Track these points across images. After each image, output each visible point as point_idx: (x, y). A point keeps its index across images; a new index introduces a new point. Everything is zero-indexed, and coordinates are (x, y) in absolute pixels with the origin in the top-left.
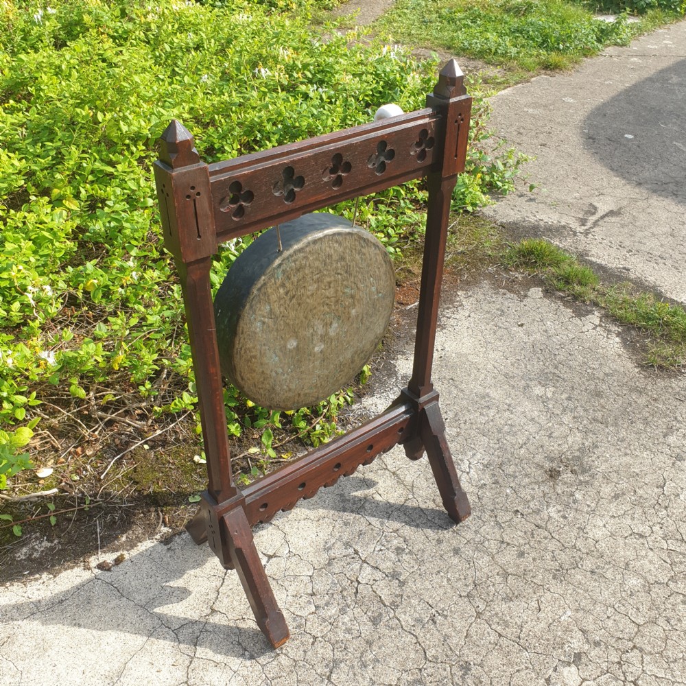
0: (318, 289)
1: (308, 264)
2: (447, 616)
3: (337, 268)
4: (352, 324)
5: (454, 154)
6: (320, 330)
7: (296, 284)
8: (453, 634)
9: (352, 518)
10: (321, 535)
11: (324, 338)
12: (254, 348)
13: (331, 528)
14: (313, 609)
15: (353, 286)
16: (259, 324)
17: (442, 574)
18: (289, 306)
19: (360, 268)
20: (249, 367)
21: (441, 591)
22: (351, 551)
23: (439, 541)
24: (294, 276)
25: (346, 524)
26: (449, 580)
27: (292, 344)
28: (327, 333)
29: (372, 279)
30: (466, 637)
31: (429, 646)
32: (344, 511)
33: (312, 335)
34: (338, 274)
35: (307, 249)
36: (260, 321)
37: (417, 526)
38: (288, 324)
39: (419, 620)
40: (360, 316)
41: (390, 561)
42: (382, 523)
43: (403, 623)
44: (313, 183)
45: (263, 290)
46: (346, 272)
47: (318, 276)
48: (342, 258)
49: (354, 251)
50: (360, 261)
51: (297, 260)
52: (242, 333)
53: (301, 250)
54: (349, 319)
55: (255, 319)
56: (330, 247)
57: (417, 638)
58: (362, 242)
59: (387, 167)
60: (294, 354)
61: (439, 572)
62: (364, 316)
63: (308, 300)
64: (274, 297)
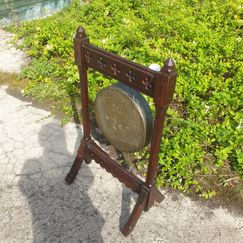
0: (116, 107)
1: (114, 96)
2: (80, 230)
3: (122, 106)
4: (126, 131)
6: (116, 122)
7: (110, 99)
8: (72, 232)
9: (120, 198)
10: (111, 190)
14: (82, 191)
15: (127, 118)
16: (99, 102)
17: (98, 229)
18: (107, 104)
19: (130, 114)
21: (90, 228)
22: (105, 199)
23: (114, 228)
24: (110, 96)
25: (117, 196)
26: (96, 231)
27: (107, 118)
28: (118, 126)
29: (134, 122)
30: (71, 236)
31: (68, 224)
32: (123, 195)
33: (113, 121)
34: (123, 109)
37: (120, 220)
38: (106, 110)
39: (78, 221)
40: (129, 131)
41: (102, 211)
42: (119, 208)
43: (76, 216)
44: (108, 67)
48: (125, 105)
49: (129, 106)
54: (125, 128)
57: (70, 221)
59: (133, 81)
61: (99, 227)
62: (130, 133)
63: (113, 108)
64: (104, 97)
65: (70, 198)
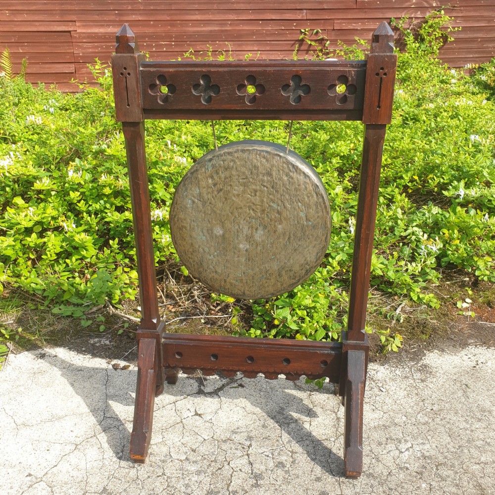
0: (244, 192)
1: (235, 167)
3: (263, 181)
4: (278, 238)
5: (377, 104)
6: (246, 230)
7: (223, 180)
9: (272, 426)
11: (249, 239)
12: (185, 220)
13: (251, 423)
15: (280, 202)
16: (190, 201)
18: (216, 196)
19: (287, 189)
20: (180, 234)
22: (248, 443)
23: (318, 479)
24: (222, 173)
25: (264, 426)
27: (218, 231)
28: (252, 236)
29: (300, 204)
32: (272, 419)
33: (238, 232)
34: (264, 186)
35: (236, 155)
36: (191, 199)
38: (215, 212)
40: (287, 233)
41: (266, 466)
42: (289, 442)
44: (229, 94)
45: (194, 175)
46: (273, 187)
47: (245, 180)
48: (269, 174)
49: (281, 172)
50: (288, 183)
51: (225, 161)
52: (176, 204)
53: (229, 153)
54: (275, 232)
55: (186, 196)
56: (257, 160)
58: (290, 166)
59: (302, 100)
60: (220, 241)
62: (292, 236)
63: (234, 199)
64: (203, 184)
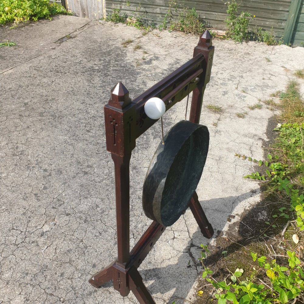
2: (95, 236)
8: (92, 230)
9: (148, 267)
13: (156, 258)
17: (99, 253)
21: (99, 245)
26: (96, 251)
30: (86, 231)
31: (100, 224)
39: (106, 231)
43: (112, 229)
57: (105, 225)
61: (101, 254)
65: (134, 216)
